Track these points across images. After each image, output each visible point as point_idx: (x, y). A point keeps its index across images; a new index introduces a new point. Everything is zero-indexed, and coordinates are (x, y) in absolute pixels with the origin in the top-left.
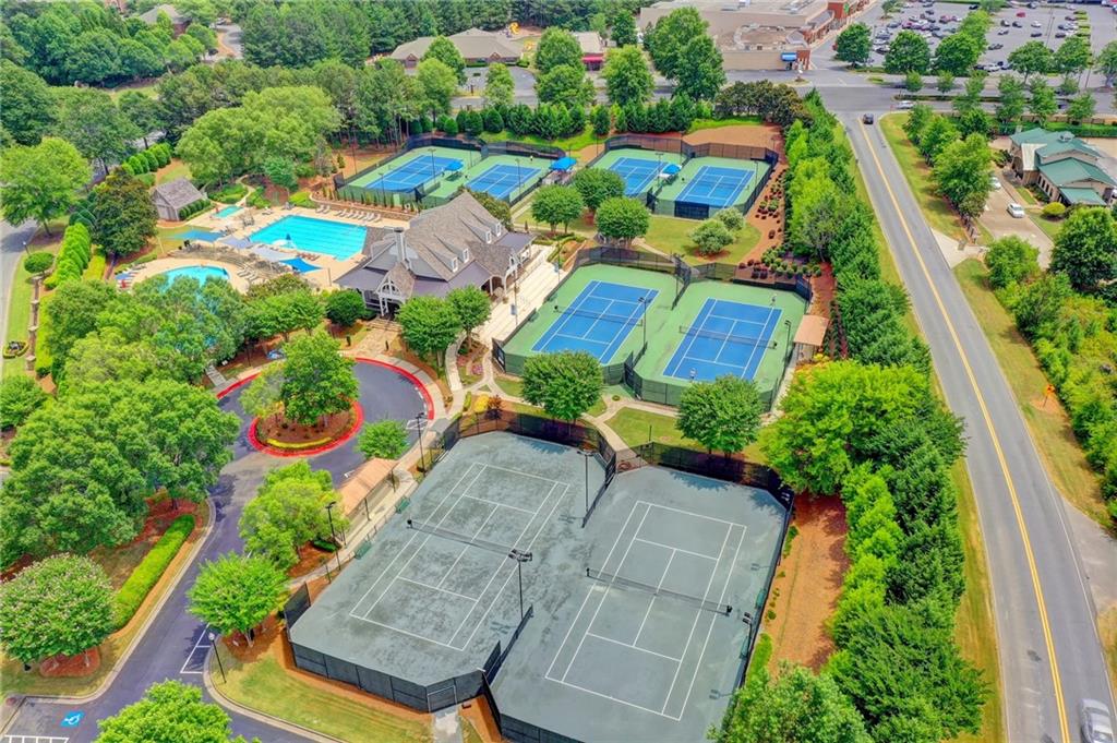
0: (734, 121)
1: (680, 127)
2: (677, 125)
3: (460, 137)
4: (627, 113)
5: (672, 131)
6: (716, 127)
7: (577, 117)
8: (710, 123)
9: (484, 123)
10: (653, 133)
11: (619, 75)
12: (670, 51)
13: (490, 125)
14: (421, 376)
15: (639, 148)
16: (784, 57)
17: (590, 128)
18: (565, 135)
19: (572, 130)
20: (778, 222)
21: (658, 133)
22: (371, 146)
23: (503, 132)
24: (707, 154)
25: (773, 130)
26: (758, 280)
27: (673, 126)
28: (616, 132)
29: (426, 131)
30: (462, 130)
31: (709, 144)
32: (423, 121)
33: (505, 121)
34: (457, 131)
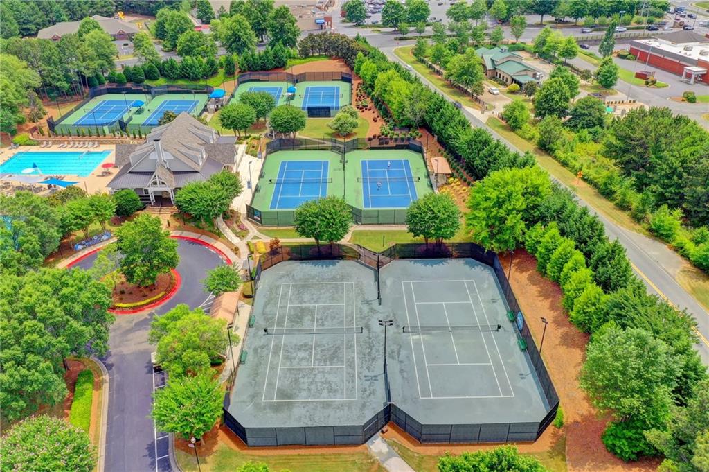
0: (310, 59)
1: (281, 65)
2: (280, 63)
3: (129, 85)
4: (245, 59)
5: (277, 68)
6: (303, 63)
7: (211, 64)
8: (298, 61)
9: (145, 74)
10: (265, 70)
11: (234, 34)
13: (150, 75)
15: (258, 80)
16: (317, 21)
17: (222, 71)
18: (206, 76)
19: (211, 73)
20: (373, 112)
21: (268, 70)
23: (160, 79)
24: (305, 80)
25: (339, 62)
26: (385, 146)
27: (277, 64)
28: (240, 72)
29: (101, 83)
30: (129, 80)
31: (305, 73)
32: (97, 77)
33: (160, 71)
34: (126, 81)
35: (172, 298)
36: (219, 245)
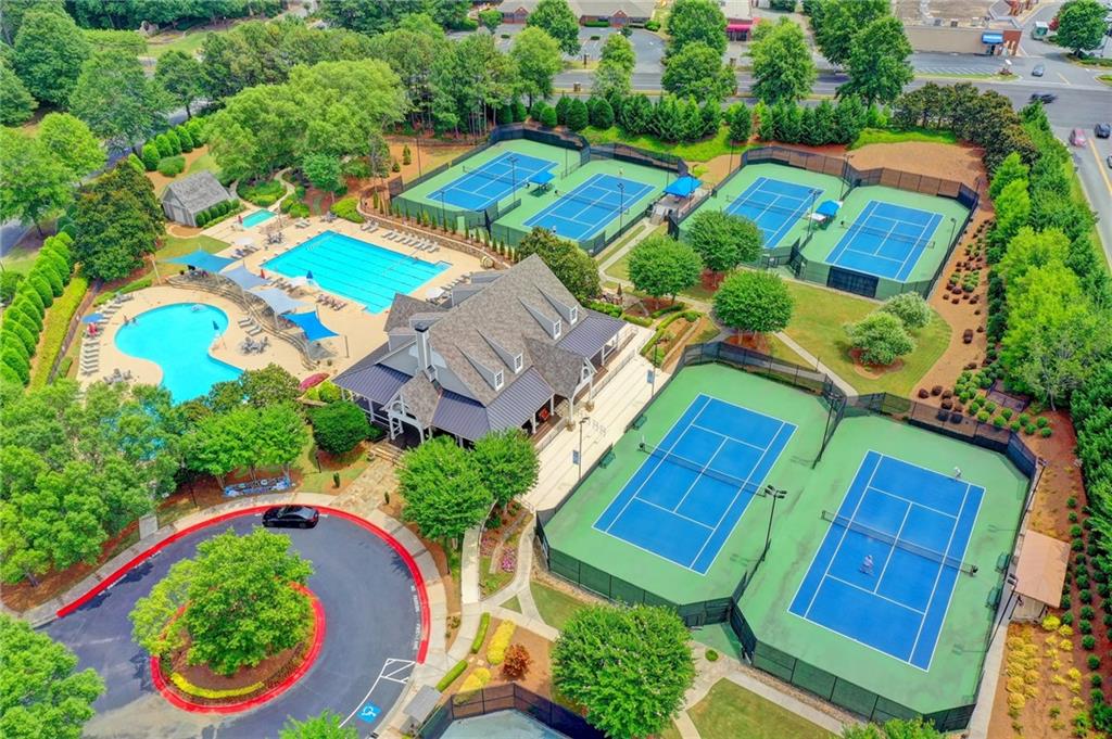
0: (917, 135)
1: (843, 139)
2: (840, 137)
3: (558, 131)
4: (775, 116)
5: (831, 144)
6: (895, 141)
7: (708, 117)
8: (885, 135)
9: (590, 116)
10: (806, 144)
11: (771, 64)
12: (839, 29)
13: (598, 119)
14: (425, 563)
15: (785, 163)
16: (986, 37)
17: (724, 131)
18: (690, 139)
19: (700, 134)
20: (977, 313)
21: (812, 145)
22: (448, 135)
23: (613, 127)
24: (878, 183)
25: (971, 154)
26: (948, 426)
27: (835, 138)
28: (757, 139)
29: (517, 119)
30: (561, 122)
31: (882, 169)
32: (514, 108)
33: (617, 114)
34: (555, 123)
35: (268, 703)
36: (436, 592)
